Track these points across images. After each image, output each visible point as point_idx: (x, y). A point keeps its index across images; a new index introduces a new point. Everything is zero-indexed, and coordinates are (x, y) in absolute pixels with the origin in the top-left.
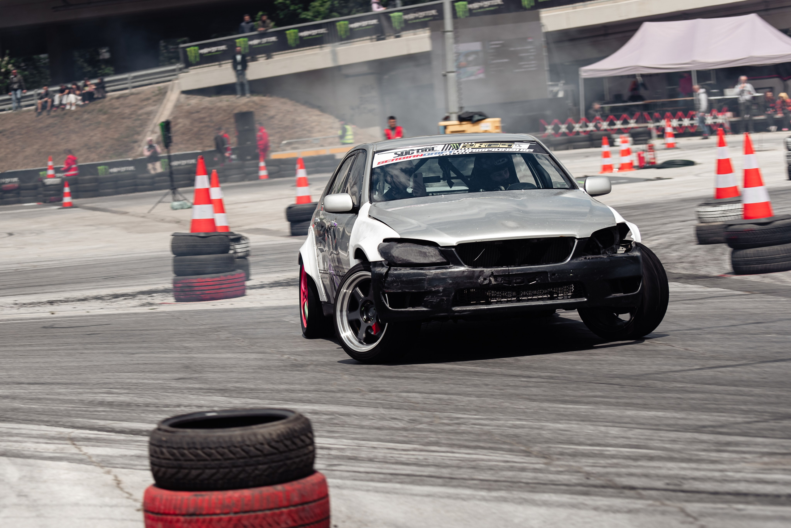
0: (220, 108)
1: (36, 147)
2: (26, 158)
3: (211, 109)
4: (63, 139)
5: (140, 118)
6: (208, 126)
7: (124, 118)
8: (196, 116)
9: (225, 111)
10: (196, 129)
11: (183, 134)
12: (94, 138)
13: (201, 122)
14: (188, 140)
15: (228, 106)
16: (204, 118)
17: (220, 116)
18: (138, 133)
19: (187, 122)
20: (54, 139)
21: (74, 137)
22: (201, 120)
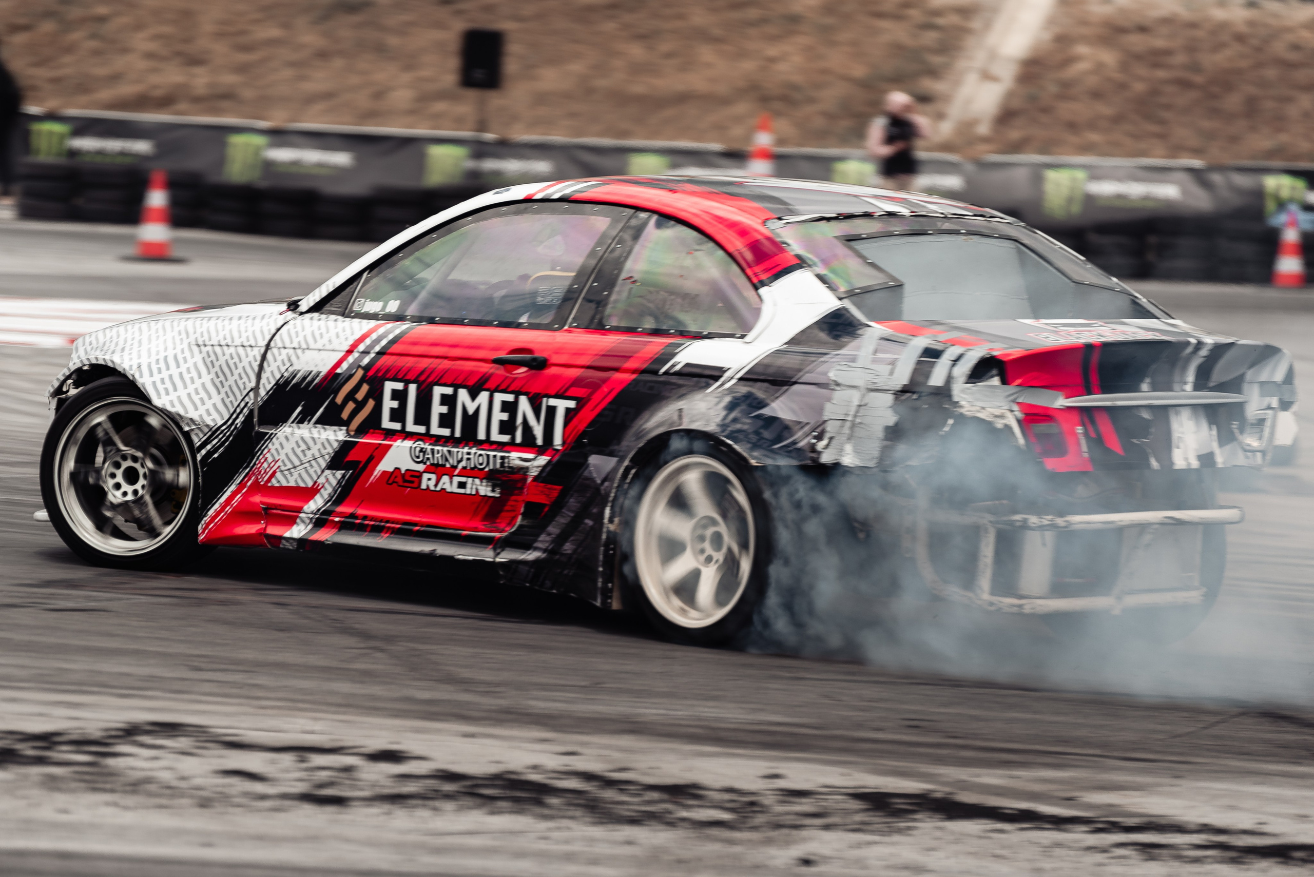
0: (1223, 26)
1: (577, 67)
2: (541, 99)
3: (1193, 25)
4: (669, 55)
5: (940, 21)
6: (1184, 84)
7: (880, 15)
8: (1137, 42)
9: (1240, 38)
10: (1139, 87)
11: (1096, 95)
12: (782, 67)
13: (1156, 65)
14: (1117, 120)
15: (1251, 23)
16: (1167, 52)
17: (1228, 53)
18: (934, 73)
19: (1109, 57)
20: (637, 51)
21: (706, 53)
22: (1156, 58)
